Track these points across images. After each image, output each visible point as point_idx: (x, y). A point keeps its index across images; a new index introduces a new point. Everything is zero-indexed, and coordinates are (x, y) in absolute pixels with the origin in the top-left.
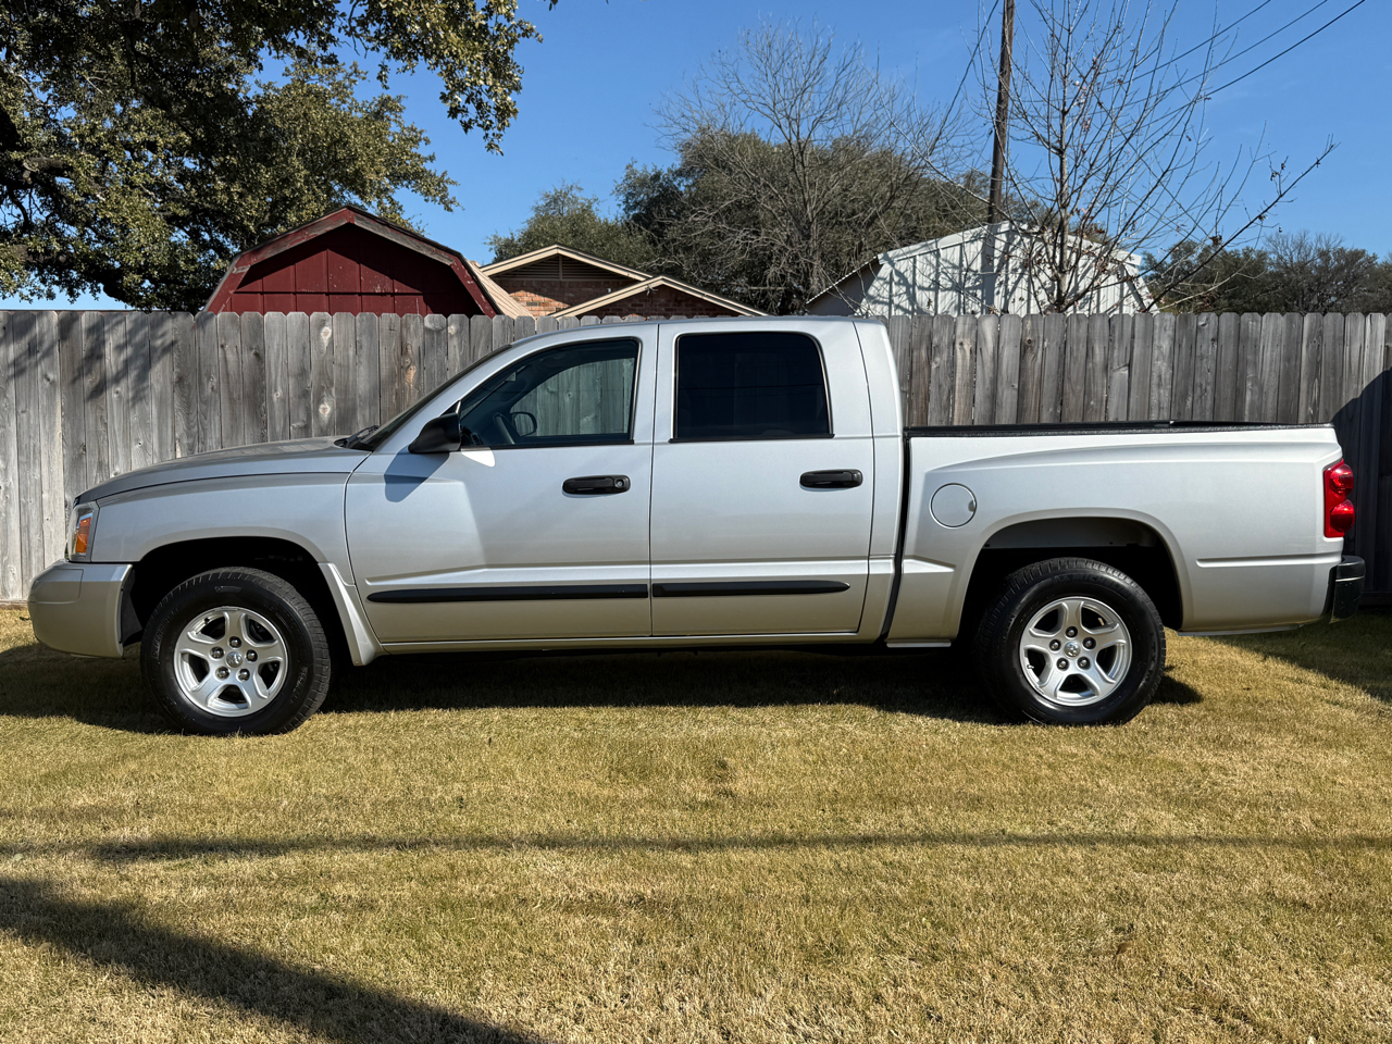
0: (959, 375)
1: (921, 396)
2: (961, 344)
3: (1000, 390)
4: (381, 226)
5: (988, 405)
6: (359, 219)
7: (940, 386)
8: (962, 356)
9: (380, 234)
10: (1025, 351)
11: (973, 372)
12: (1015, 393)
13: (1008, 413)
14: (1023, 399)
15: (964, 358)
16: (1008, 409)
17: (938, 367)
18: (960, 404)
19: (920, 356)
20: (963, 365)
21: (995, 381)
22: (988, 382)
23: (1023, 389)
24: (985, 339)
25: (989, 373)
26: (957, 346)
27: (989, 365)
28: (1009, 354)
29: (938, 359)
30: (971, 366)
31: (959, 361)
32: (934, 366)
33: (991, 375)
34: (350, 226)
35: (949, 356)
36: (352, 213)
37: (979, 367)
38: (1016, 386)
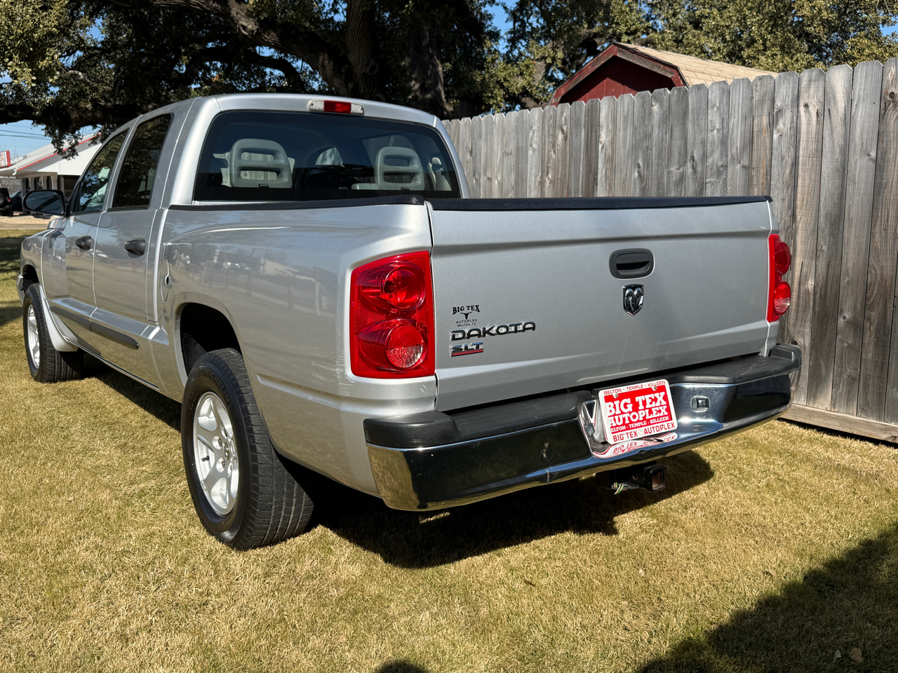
0: (802, 145)
1: (762, 171)
2: (806, 106)
3: (852, 160)
4: (632, 54)
5: (838, 181)
6: (620, 51)
7: (783, 158)
8: (808, 121)
9: (631, 60)
10: (886, 109)
11: (820, 140)
12: (872, 165)
13: (862, 191)
14: (882, 171)
15: (809, 123)
16: (862, 186)
17: (781, 136)
18: (804, 179)
19: (760, 123)
20: (808, 132)
21: (845, 150)
22: (837, 151)
23: (883, 159)
24: (834, 98)
25: (839, 140)
26: (802, 109)
27: (839, 129)
28: (865, 115)
29: (781, 126)
30: (817, 133)
31: (804, 127)
32: (775, 136)
33: (841, 142)
34: (615, 57)
35: (792, 122)
36: (616, 47)
37: (827, 133)
38: (873, 154)
